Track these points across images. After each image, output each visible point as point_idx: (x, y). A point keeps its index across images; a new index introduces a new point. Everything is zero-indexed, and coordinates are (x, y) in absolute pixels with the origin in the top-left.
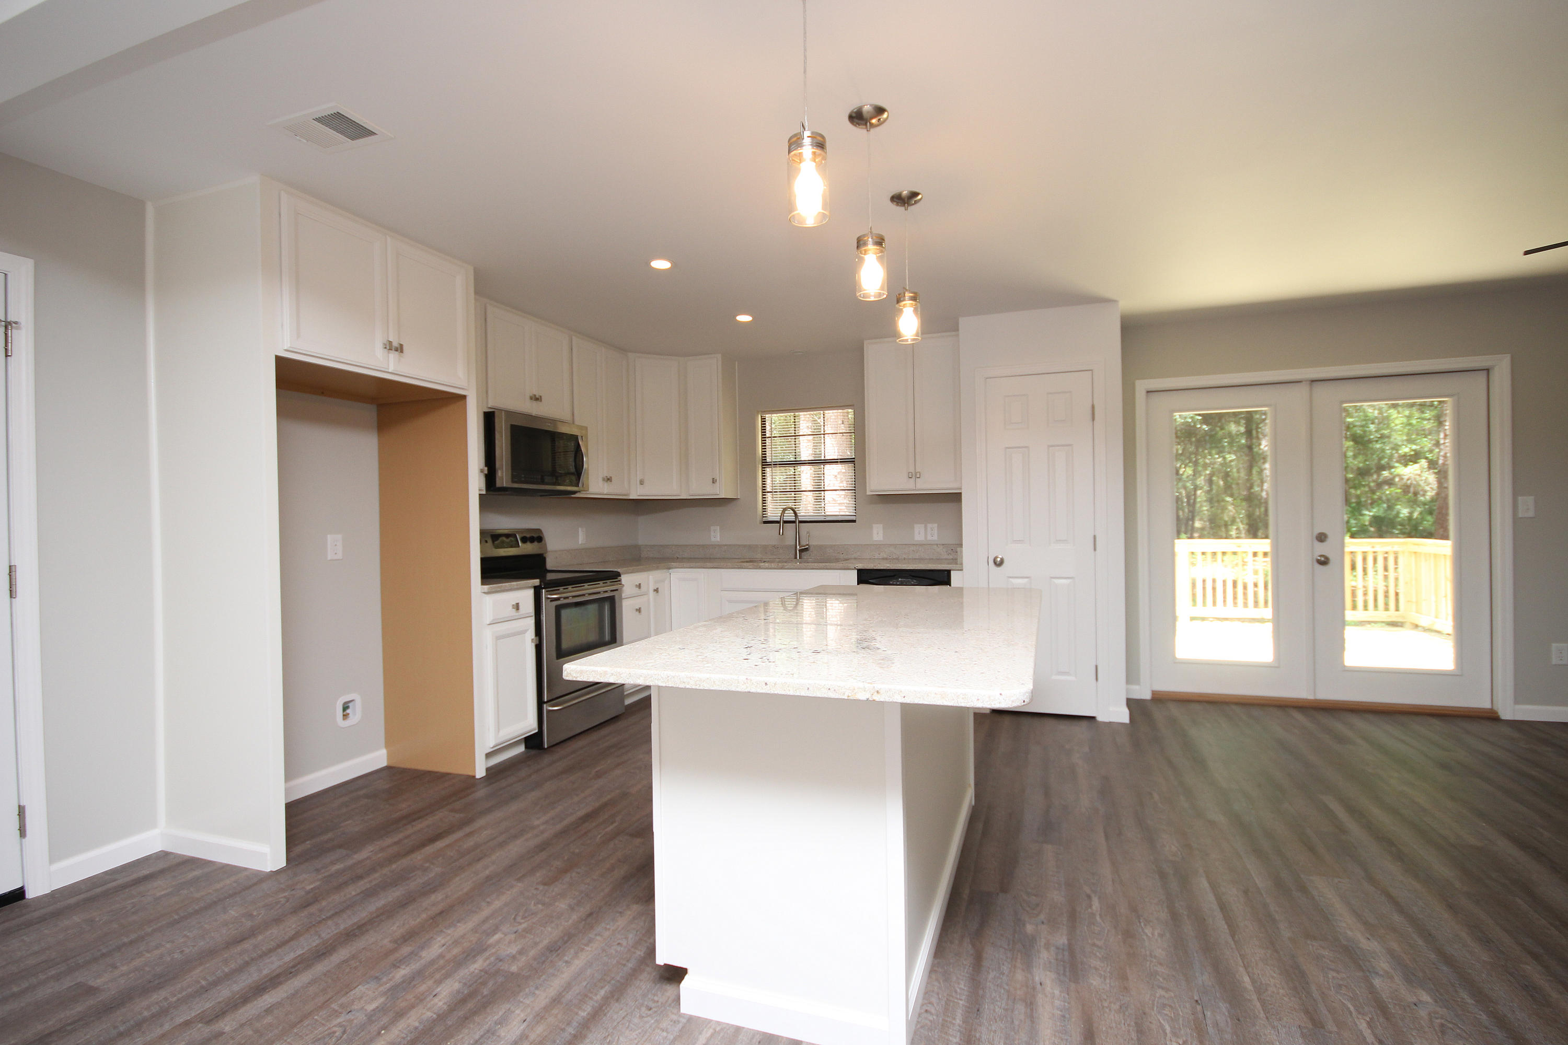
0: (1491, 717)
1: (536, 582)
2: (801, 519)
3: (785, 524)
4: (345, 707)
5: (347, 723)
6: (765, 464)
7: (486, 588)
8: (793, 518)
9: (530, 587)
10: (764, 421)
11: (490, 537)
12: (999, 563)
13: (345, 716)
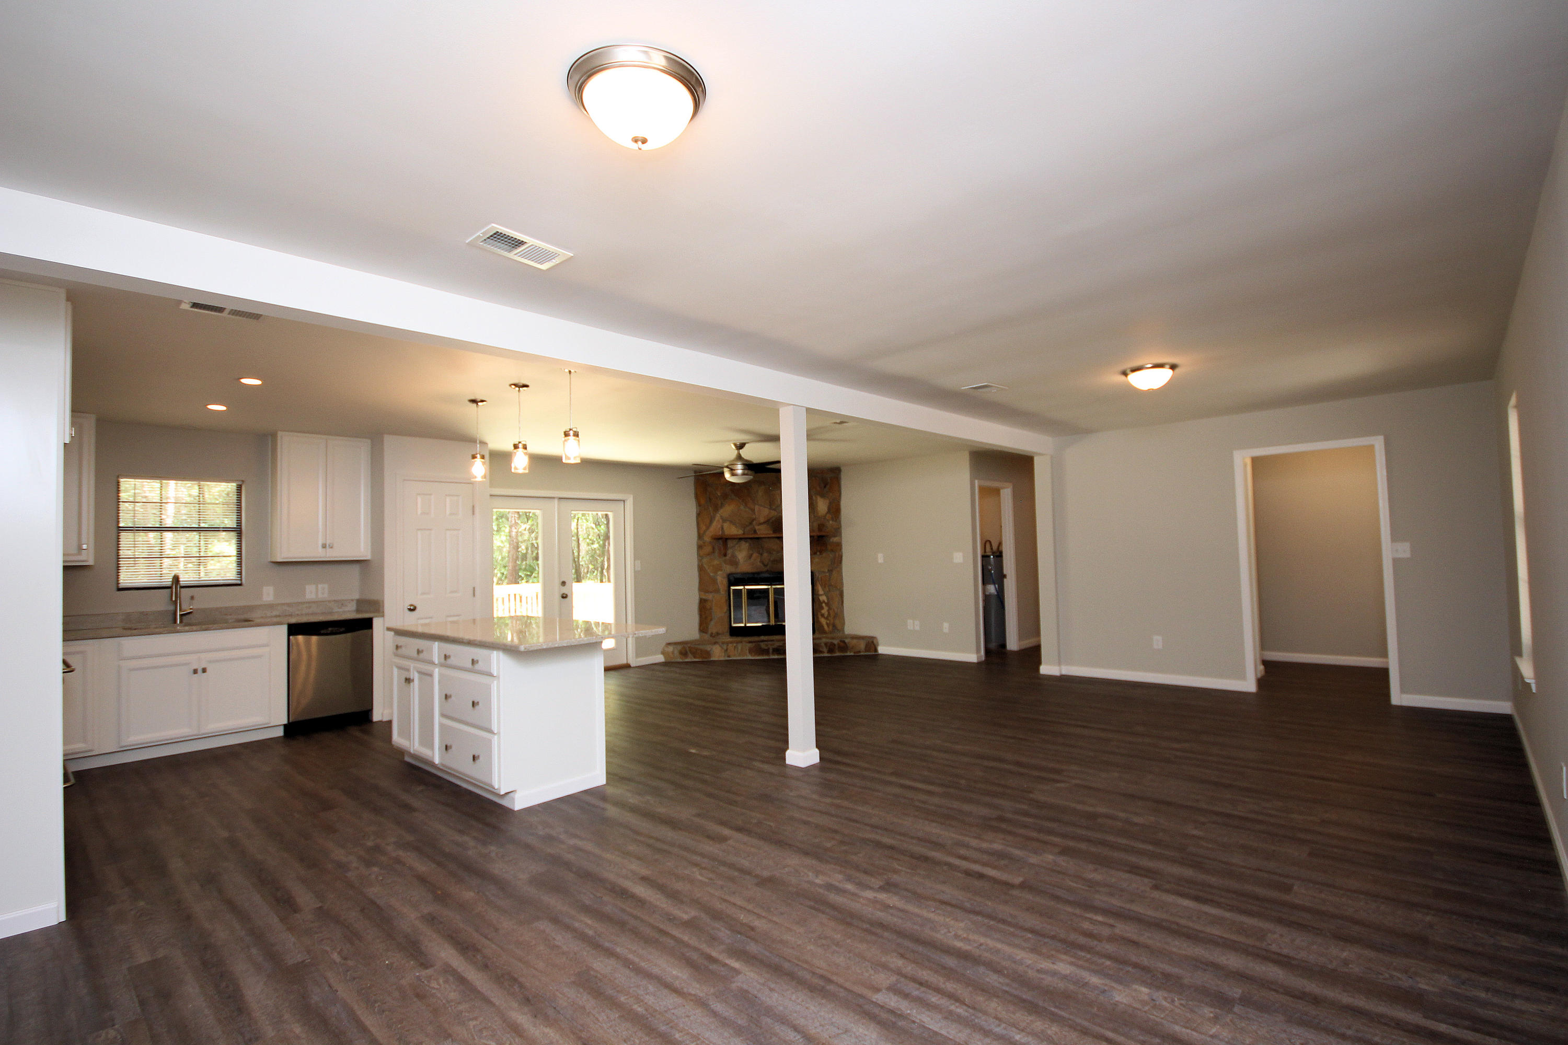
12: (412, 609)
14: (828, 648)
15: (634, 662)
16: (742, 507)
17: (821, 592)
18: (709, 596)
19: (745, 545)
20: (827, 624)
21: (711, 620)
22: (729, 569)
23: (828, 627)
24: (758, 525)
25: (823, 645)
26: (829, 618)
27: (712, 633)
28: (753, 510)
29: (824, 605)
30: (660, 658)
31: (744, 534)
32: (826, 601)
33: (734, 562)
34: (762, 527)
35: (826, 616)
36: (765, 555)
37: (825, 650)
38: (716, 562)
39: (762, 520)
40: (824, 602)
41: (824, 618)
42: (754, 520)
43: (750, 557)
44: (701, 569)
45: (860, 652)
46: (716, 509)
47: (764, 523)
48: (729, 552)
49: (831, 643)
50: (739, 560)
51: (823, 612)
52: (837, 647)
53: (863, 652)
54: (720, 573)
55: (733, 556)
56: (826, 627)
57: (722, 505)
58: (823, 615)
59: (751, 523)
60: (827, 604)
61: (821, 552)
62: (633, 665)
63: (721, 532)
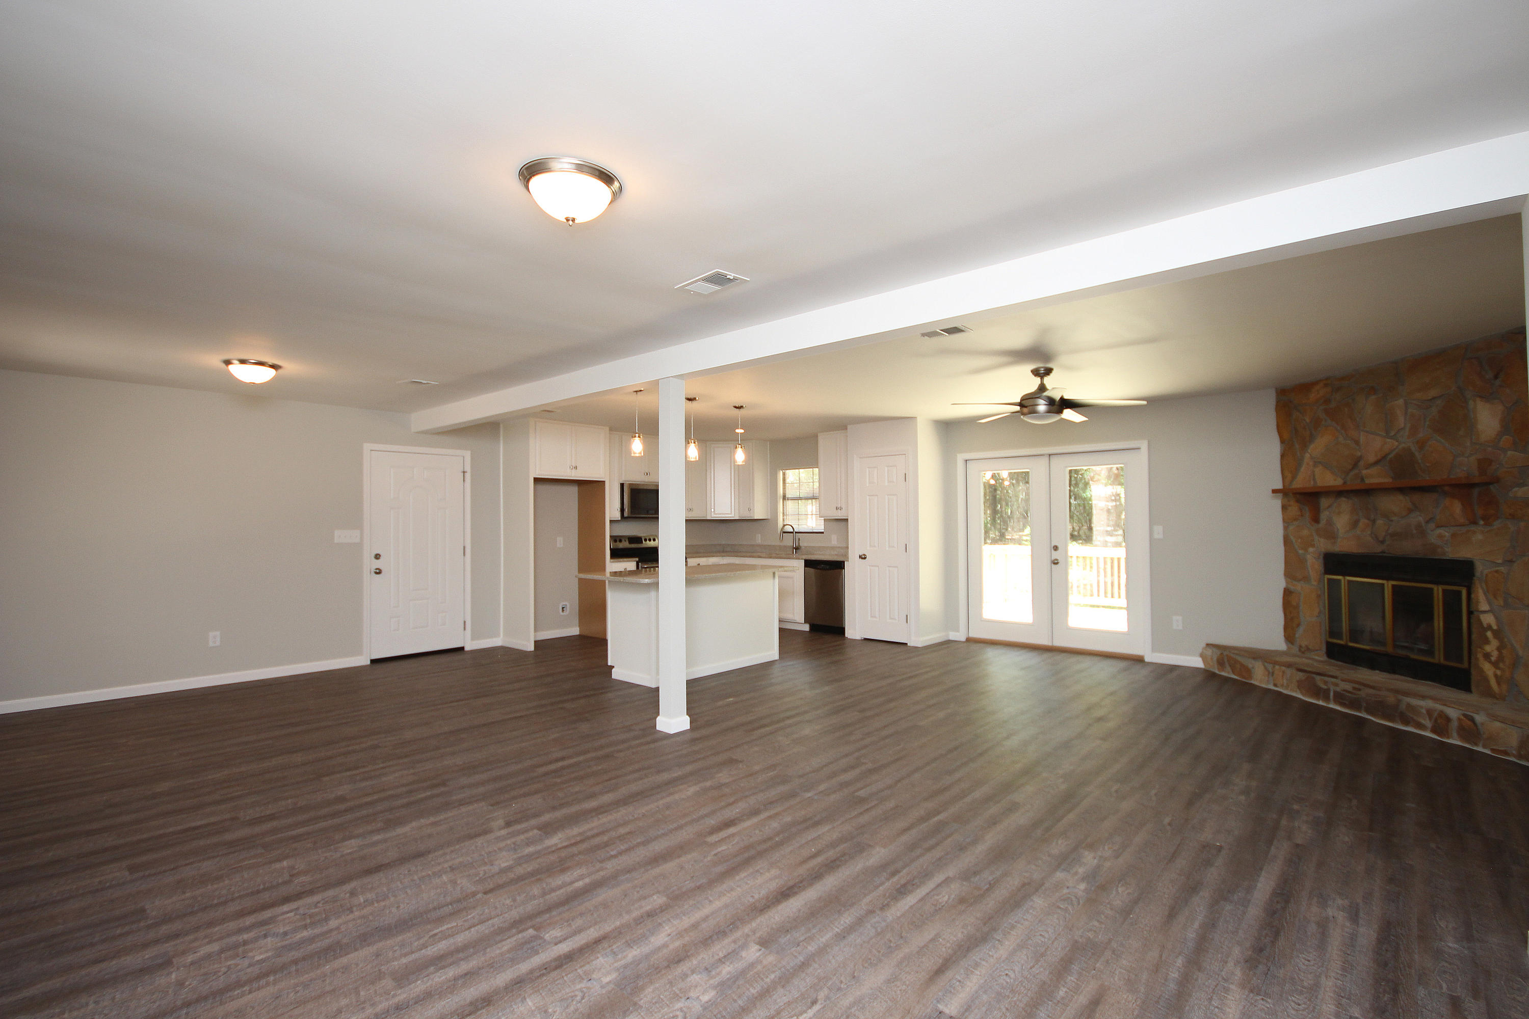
0: (1138, 660)
1: (637, 559)
2: (796, 530)
3: (784, 534)
4: (563, 608)
5: (565, 613)
6: (784, 498)
7: (612, 560)
8: (792, 530)
9: (634, 561)
10: (784, 474)
11: (614, 539)
12: (864, 558)
13: (563, 611)
14: (1433, 720)
15: (1151, 657)
16: (1341, 439)
17: (1484, 606)
18: (1298, 587)
19: (1345, 504)
20: (1496, 676)
21: (1298, 625)
22: (1323, 545)
23: (1499, 683)
24: (1367, 469)
25: (1424, 711)
26: (1501, 665)
27: (1301, 646)
28: (1357, 442)
29: (1489, 634)
30: (1197, 662)
31: (1345, 483)
32: (1495, 627)
33: (1331, 535)
34: (1374, 470)
35: (1493, 659)
36: (1380, 522)
37: (1428, 723)
38: (1305, 532)
39: (1372, 458)
40: (1489, 627)
41: (1490, 662)
42: (1359, 459)
43: (1355, 524)
44: (1287, 541)
45: (1506, 753)
46: (1304, 446)
47: (1376, 463)
48: (1324, 516)
49: (1442, 712)
50: (1338, 530)
51: (1488, 648)
52: (1455, 724)
53: (1514, 756)
54: (1311, 550)
55: (1330, 523)
56: (1493, 682)
57: (1312, 438)
58: (1487, 656)
59: (1355, 465)
60: (1497, 634)
61: (1487, 519)
62: (1147, 659)
63: (1312, 483)
